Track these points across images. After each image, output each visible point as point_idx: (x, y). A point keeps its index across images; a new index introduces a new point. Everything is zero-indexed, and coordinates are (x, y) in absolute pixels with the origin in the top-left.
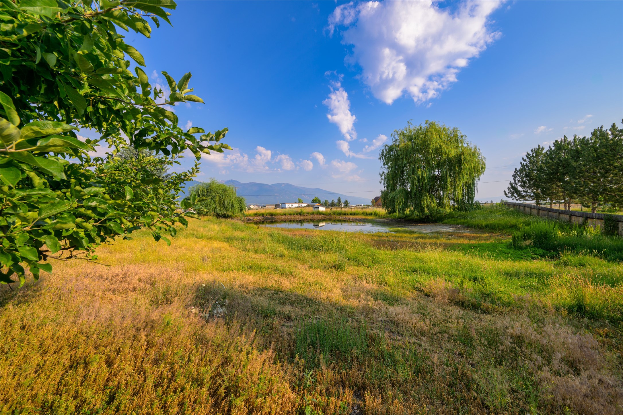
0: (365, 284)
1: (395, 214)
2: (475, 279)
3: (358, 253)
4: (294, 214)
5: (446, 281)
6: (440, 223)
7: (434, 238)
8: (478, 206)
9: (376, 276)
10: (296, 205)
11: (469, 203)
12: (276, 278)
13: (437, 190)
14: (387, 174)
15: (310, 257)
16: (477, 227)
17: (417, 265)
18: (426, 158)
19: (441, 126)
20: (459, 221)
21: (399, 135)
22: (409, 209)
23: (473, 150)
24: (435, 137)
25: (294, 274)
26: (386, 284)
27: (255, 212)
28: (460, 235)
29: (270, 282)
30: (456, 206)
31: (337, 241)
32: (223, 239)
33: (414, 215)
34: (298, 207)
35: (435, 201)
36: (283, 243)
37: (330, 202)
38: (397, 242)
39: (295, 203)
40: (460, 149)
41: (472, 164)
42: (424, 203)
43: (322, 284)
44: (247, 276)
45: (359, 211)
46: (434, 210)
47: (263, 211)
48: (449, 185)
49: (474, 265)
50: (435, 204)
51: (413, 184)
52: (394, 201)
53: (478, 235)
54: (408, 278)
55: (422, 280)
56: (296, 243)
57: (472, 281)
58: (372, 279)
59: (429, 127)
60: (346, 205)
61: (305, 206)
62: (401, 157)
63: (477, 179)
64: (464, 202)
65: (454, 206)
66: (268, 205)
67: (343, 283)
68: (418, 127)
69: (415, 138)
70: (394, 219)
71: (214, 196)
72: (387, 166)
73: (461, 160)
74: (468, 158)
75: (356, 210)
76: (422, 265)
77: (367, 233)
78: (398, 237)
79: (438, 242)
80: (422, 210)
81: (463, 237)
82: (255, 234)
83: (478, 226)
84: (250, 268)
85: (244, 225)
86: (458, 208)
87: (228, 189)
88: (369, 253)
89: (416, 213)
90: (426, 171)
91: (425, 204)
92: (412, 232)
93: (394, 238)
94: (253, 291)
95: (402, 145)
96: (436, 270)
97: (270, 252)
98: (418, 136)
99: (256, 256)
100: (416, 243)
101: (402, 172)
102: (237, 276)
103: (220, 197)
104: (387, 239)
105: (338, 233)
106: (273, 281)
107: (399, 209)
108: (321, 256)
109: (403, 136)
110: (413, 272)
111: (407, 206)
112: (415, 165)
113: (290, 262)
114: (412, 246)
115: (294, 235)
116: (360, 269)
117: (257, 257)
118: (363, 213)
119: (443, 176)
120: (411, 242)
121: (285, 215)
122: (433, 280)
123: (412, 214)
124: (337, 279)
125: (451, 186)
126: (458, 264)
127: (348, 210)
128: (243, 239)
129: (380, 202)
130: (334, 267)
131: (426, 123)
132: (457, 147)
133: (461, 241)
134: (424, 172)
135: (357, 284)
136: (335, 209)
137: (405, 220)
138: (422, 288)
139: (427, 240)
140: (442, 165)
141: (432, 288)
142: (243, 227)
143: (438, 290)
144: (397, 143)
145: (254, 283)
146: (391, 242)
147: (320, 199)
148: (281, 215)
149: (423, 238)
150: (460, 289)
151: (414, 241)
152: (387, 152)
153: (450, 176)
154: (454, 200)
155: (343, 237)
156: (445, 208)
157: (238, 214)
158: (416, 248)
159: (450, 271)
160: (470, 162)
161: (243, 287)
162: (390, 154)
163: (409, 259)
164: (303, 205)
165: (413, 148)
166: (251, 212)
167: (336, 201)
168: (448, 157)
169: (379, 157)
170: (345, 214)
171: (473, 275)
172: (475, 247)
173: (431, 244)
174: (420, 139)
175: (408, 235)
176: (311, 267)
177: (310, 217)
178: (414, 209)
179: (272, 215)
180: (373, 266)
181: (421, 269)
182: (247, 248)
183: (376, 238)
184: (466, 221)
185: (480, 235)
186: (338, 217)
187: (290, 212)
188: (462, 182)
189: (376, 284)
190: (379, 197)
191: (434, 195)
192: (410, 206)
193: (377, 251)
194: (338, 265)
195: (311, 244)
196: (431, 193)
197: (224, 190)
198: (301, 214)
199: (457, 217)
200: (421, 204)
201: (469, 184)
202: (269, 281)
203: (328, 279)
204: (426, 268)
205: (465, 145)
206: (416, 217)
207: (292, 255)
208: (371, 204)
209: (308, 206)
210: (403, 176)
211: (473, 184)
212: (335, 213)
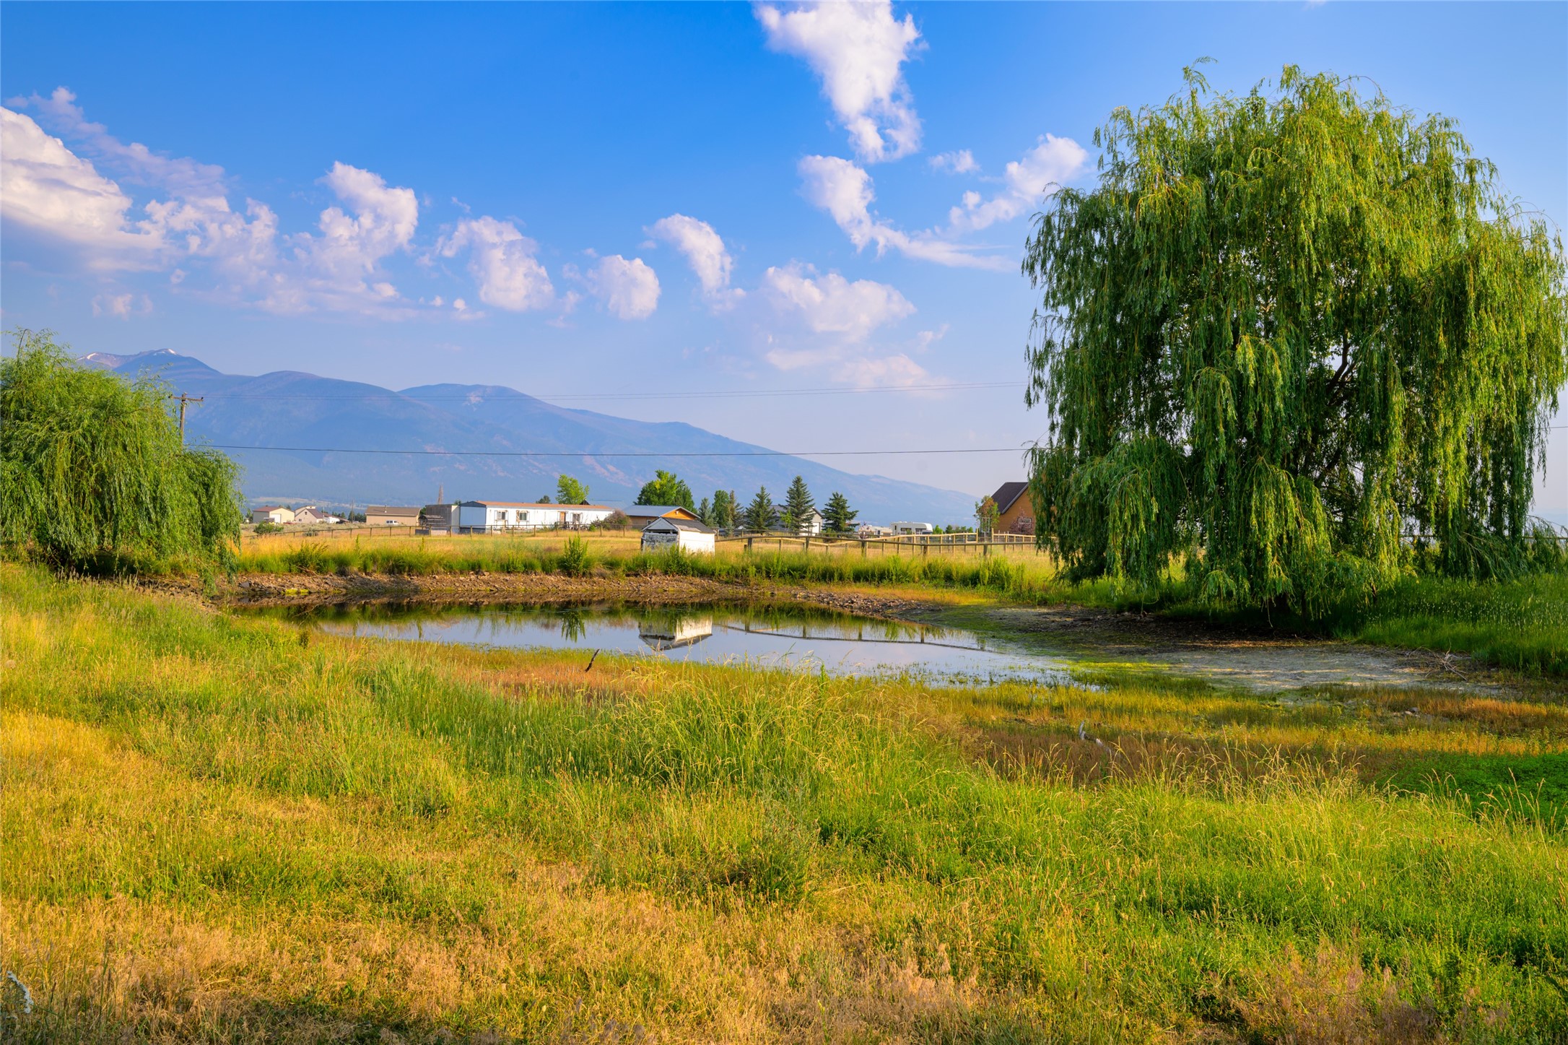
0: (911, 981)
1: (1104, 581)
2: (1523, 953)
3: (882, 800)
4: (528, 568)
5: (1366, 960)
6: (1349, 639)
7: (1314, 719)
8: (1545, 551)
9: (977, 935)
10: (548, 516)
11: (1499, 533)
12: (378, 945)
13: (1338, 457)
14: (1069, 355)
15: (603, 820)
16: (1536, 665)
17: (1216, 872)
18: (1282, 276)
19: (1364, 101)
20: (1447, 630)
21: (1140, 141)
22: (1182, 559)
23: (1527, 245)
24: (1329, 160)
25: (494, 919)
26: (1036, 977)
27: (294, 545)
28: (1449, 706)
29: (339, 969)
30: (1435, 546)
31: (769, 729)
32: (77, 705)
33: (1211, 589)
34: (555, 527)
35: (1321, 516)
36: (445, 730)
37: (744, 502)
38: (1110, 738)
39: (544, 501)
40: (1462, 240)
41: (1519, 318)
42: (1262, 524)
43: (655, 980)
44: (195, 933)
45: (909, 558)
46: (1314, 566)
47: (343, 542)
48: (1398, 433)
49: (1519, 876)
50: (1324, 536)
51: (1209, 414)
52: (1103, 512)
53: (1542, 709)
54: (1161, 942)
55: (1237, 956)
56: (520, 734)
57: (1506, 966)
58: (953, 950)
59: (1298, 104)
60: (836, 527)
61: (597, 525)
62: (1145, 263)
63: (1542, 405)
64: (1473, 527)
65: (1420, 546)
66: (378, 512)
67: (783, 977)
68: (1240, 98)
69: (1227, 162)
70: (1098, 610)
71: (44, 445)
72: (1064, 311)
73: (1464, 293)
74: (1500, 288)
75: (890, 552)
76: (1241, 872)
77: (943, 685)
78: (1120, 711)
79: (1335, 741)
80: (1255, 565)
81: (1462, 717)
82: (280, 677)
83: (1543, 657)
84: (224, 878)
85: (219, 622)
86: (1442, 562)
87: (129, 400)
88: (946, 801)
89: (1220, 577)
90: (1278, 349)
91: (1272, 532)
92: (1195, 687)
93: (1096, 715)
94: (223, 1021)
95: (1155, 196)
96: (1316, 898)
97: (360, 784)
98: (1238, 147)
99: (272, 809)
100: (1215, 745)
101: (1152, 346)
102: (132, 927)
103: (77, 448)
104: (1053, 722)
105: (776, 680)
106: (357, 964)
107: (1127, 553)
108: (669, 810)
109: (1162, 144)
110: (1190, 908)
111: (1171, 542)
112: (1218, 311)
113: (474, 850)
114: (1193, 760)
115: (519, 688)
116: (893, 888)
117: (279, 815)
118: (934, 575)
119: (1367, 381)
120: (1185, 742)
121: (476, 568)
122: (1296, 958)
123: (1197, 590)
124: (751, 948)
125: (1410, 436)
126: (1433, 864)
127: (843, 553)
128: (196, 706)
129: (1027, 511)
130: (738, 877)
131: (1285, 83)
132: (1447, 223)
133: (1457, 741)
134: (1270, 350)
135: (866, 985)
136: (770, 546)
137: (1158, 619)
138: (1238, 1002)
139: (1275, 735)
140: (1362, 322)
141: (1288, 1004)
142: (208, 633)
143: (1323, 1012)
144: (1128, 185)
145: (238, 972)
146: (1073, 736)
147: (689, 484)
148: (450, 569)
149: (1253, 719)
150: (1441, 1005)
151: (1201, 734)
152: (1074, 234)
153: (1407, 381)
154: (1421, 513)
155: (804, 704)
156: (1373, 558)
157: (188, 556)
158: (1213, 774)
159: (1389, 903)
160: (1508, 313)
161: (160, 999)
162: (1087, 243)
163: (1168, 838)
164: (590, 516)
165: (1211, 214)
166: (270, 547)
167: (779, 498)
168: (1394, 275)
169: (1024, 254)
170: (826, 576)
171: (1514, 927)
172: (1524, 774)
173: (1292, 755)
174: (1250, 168)
175: (1174, 702)
176: (604, 878)
177: (623, 586)
178: (1210, 557)
179: (397, 566)
180: (968, 872)
181: (1231, 891)
182: (220, 756)
183: (994, 716)
184: (1481, 629)
185: (1554, 708)
186: (784, 592)
187: (508, 553)
188: (1469, 418)
189: (973, 980)
190: (1019, 486)
191: (1317, 482)
192: (1188, 540)
193: (991, 788)
194: (759, 866)
195: (613, 745)
196: (1306, 471)
197: (108, 409)
198: (569, 566)
199: (1436, 611)
200: (1248, 529)
201: (1505, 431)
202: (328, 962)
203: (694, 952)
204: (1259, 890)
205: (1486, 216)
206: (1218, 605)
207: (491, 802)
208: (974, 524)
209: (616, 523)
210: (1152, 373)
211: (1526, 430)
212: (767, 570)
